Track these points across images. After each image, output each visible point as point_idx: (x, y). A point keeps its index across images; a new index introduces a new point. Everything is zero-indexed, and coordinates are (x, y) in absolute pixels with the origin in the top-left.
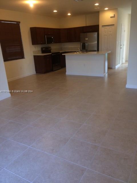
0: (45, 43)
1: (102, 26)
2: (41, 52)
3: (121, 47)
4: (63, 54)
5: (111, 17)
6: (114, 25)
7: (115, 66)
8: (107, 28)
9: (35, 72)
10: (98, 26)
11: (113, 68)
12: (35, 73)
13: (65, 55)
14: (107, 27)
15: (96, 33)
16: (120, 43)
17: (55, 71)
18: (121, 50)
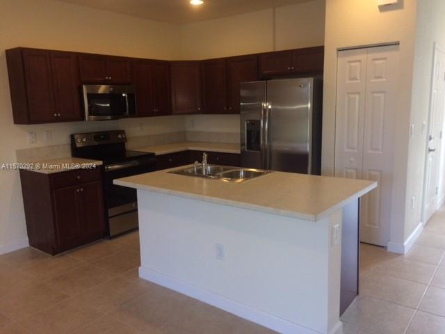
0: (82, 118)
1: (339, 50)
2: (69, 154)
5: (383, 8)
6: (397, 44)
8: (360, 61)
9: (27, 239)
10: (318, 52)
11: (389, 249)
12: (27, 245)
14: (362, 56)
18: (430, 159)
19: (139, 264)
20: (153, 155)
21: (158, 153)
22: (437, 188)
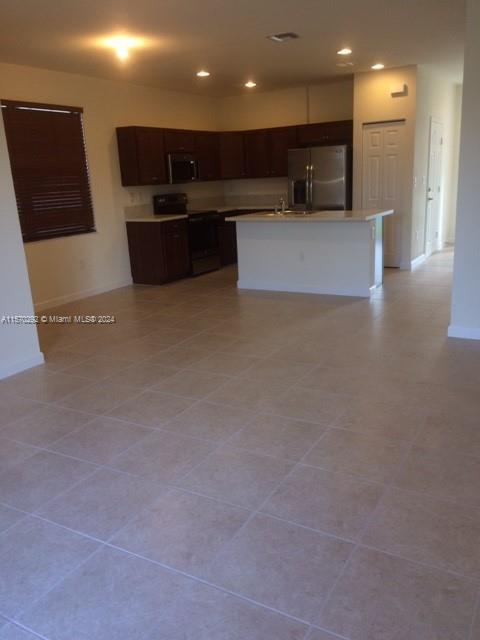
0: (167, 182)
1: (364, 124)
2: (152, 211)
3: (430, 195)
4: (227, 219)
5: (395, 95)
6: (403, 120)
7: (410, 261)
8: (378, 132)
10: (348, 125)
11: (402, 268)
12: (131, 283)
13: (234, 223)
14: (380, 129)
15: (343, 148)
16: (425, 183)
17: (197, 275)
18: (430, 206)
19: (237, 279)
20: (215, 212)
21: (219, 211)
22: (437, 233)
